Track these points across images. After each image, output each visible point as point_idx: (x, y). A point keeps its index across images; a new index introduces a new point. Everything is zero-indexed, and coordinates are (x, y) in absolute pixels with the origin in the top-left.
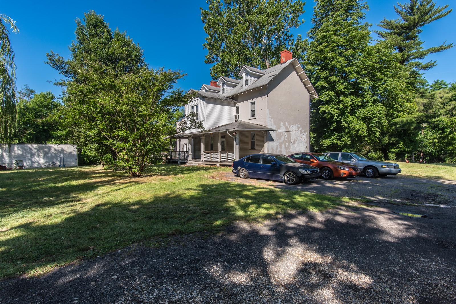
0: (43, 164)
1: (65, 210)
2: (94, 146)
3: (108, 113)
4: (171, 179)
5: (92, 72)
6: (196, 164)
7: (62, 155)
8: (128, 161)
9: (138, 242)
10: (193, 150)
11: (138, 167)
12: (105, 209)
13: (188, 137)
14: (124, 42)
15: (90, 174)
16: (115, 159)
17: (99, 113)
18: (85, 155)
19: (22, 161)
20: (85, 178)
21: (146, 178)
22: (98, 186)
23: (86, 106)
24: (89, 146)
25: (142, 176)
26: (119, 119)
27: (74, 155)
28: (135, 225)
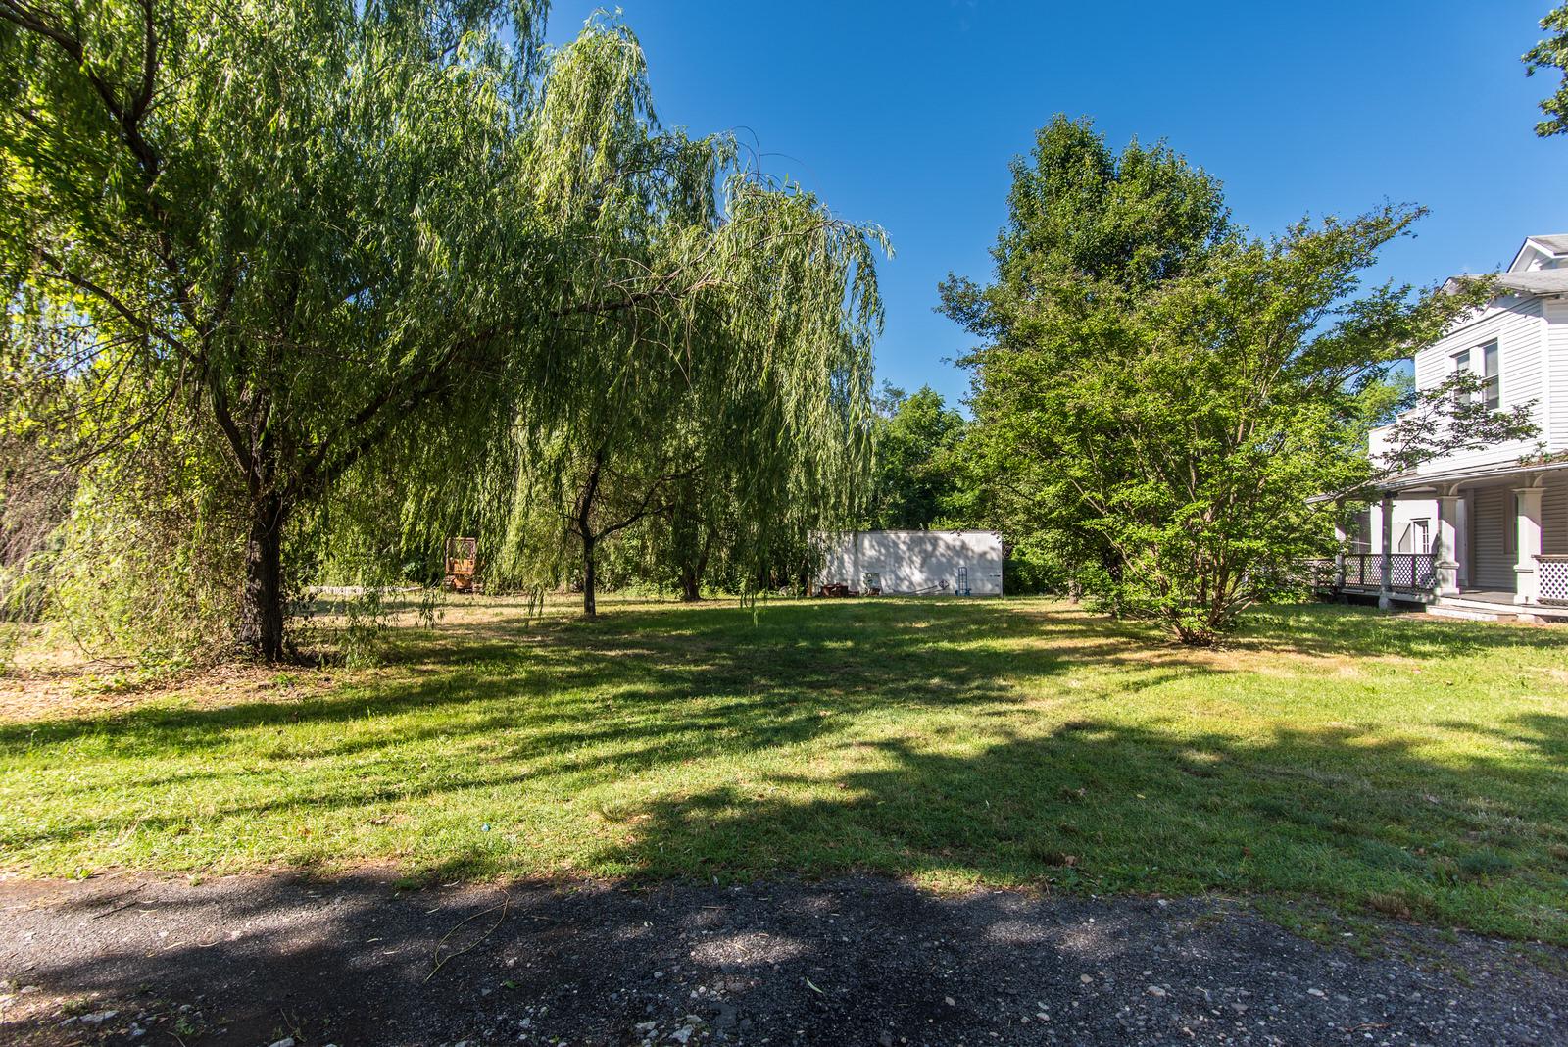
0: (920, 585)
1: (987, 722)
2: (1052, 536)
3: (1099, 429)
4: (1346, 670)
5: (1051, 307)
6: (1487, 612)
7: (962, 562)
8: (1165, 589)
9: (1231, 894)
10: (1463, 549)
11: (1201, 611)
12: (1099, 742)
13: (1436, 490)
14: (1153, 180)
15: (1042, 623)
16: (1117, 578)
17: (1070, 431)
18: (1021, 562)
19: (877, 575)
20: (1030, 634)
21: (1235, 653)
22: (1065, 665)
23: (1034, 413)
24: (1039, 534)
25: (1218, 644)
26: (1136, 444)
27: (992, 560)
28: (1210, 824)
